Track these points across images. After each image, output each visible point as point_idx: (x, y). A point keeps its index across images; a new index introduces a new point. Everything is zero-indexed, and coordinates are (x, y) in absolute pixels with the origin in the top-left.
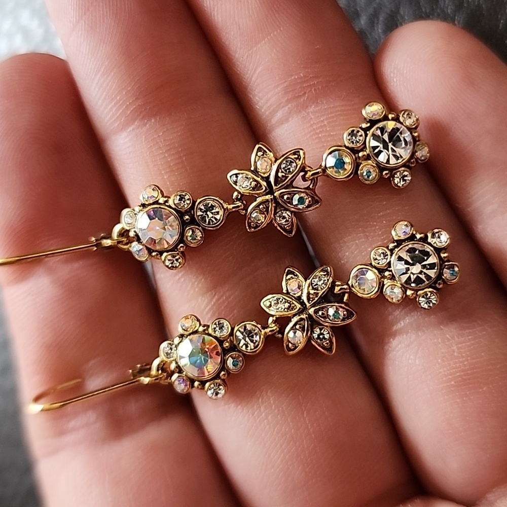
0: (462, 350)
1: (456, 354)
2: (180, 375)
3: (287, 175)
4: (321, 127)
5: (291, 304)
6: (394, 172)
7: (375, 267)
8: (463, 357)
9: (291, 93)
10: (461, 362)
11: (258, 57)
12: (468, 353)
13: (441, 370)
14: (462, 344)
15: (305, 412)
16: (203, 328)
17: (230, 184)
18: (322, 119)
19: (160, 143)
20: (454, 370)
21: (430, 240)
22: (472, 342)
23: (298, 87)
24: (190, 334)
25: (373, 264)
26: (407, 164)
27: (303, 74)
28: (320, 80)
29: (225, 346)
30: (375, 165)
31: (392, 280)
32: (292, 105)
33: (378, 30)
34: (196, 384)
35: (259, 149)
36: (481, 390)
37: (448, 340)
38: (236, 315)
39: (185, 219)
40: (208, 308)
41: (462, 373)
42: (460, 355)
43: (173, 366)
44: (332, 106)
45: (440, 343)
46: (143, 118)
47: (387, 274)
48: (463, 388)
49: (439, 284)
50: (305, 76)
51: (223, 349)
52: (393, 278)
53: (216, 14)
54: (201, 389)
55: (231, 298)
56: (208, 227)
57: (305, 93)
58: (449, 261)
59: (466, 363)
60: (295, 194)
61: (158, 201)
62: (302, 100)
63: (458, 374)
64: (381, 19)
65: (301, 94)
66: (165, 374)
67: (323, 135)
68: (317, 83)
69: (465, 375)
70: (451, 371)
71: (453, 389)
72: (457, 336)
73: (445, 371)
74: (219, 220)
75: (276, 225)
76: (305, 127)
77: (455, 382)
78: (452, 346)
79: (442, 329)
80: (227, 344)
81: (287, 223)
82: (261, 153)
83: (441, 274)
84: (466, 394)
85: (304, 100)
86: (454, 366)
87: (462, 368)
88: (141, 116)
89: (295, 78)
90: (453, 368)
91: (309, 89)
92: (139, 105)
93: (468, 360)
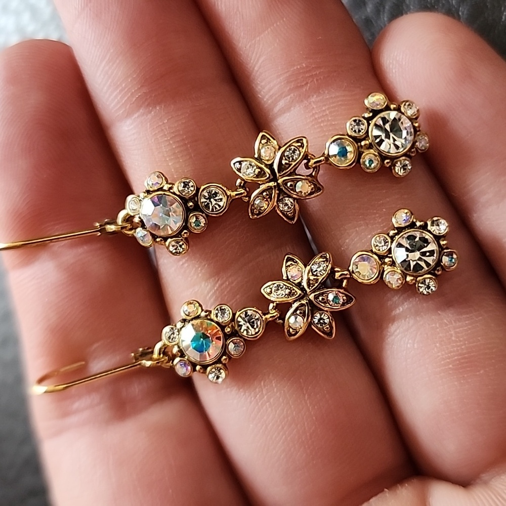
0: (460, 335)
1: (453, 338)
2: (182, 359)
3: (290, 163)
4: (323, 116)
5: (291, 291)
6: (395, 161)
7: (376, 254)
8: (460, 341)
9: (293, 83)
10: (458, 346)
11: (261, 46)
12: (465, 337)
13: (440, 354)
14: (459, 328)
15: (306, 395)
16: (205, 314)
17: (234, 171)
18: (324, 108)
19: (165, 130)
20: (452, 354)
21: (429, 228)
22: (470, 327)
23: (300, 77)
24: (192, 320)
25: (374, 250)
26: (408, 153)
27: (305, 64)
28: (322, 70)
29: (226, 331)
30: (377, 154)
31: (392, 266)
32: (294, 95)
33: (383, 18)
34: (198, 368)
35: (263, 137)
36: (478, 373)
37: (446, 325)
38: (238, 300)
39: (189, 206)
40: (211, 293)
41: (460, 357)
42: (457, 340)
43: (175, 350)
44: (333, 96)
45: (437, 328)
46: (148, 105)
47: (387, 260)
48: (461, 371)
49: (438, 271)
50: (307, 67)
51: (225, 334)
52: (393, 264)
54: (202, 373)
55: (234, 284)
56: (212, 214)
57: (307, 83)
58: (447, 248)
59: (463, 347)
60: (298, 182)
61: (162, 187)
62: (304, 90)
63: (456, 358)
64: (387, 7)
65: (303, 84)
66: (167, 358)
67: (325, 124)
68: (319, 73)
69: (463, 359)
70: (449, 355)
71: (451, 372)
72: (454, 321)
73: (443, 355)
74: (223, 207)
75: (278, 212)
76: (307, 116)
77: (453, 366)
78: (450, 331)
79: (440, 314)
80: (229, 330)
81: (289, 210)
82: (265, 141)
83: (439, 261)
84: (464, 377)
85: (306, 90)
86: (452, 350)
87: (460, 351)
88: (146, 104)
89: (297, 68)
90: (451, 352)
91: (311, 79)
92: (144, 93)
93: (465, 344)
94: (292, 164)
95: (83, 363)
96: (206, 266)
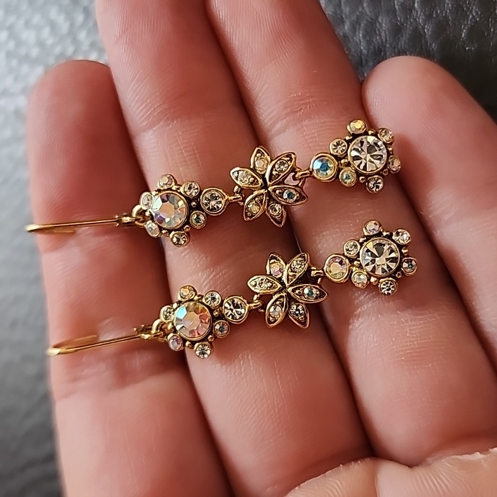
0: (413, 332)
1: (408, 335)
2: (175, 334)
3: (280, 174)
4: (312, 138)
5: (273, 284)
6: (369, 178)
7: (347, 257)
8: (413, 337)
9: (289, 108)
10: (411, 341)
11: (265, 76)
12: (418, 335)
13: (394, 347)
14: (414, 326)
16: (198, 298)
18: (313, 131)
20: (405, 348)
21: (394, 238)
22: (423, 326)
23: (296, 104)
24: (186, 302)
25: (346, 254)
26: (381, 173)
27: (301, 93)
28: (314, 99)
29: (214, 314)
31: (360, 269)
32: (289, 119)
34: (188, 343)
35: (258, 152)
36: (426, 366)
37: (403, 323)
39: (192, 205)
41: (412, 351)
42: (411, 336)
43: (170, 326)
44: (322, 121)
45: (395, 325)
46: (168, 119)
47: (355, 263)
48: (412, 363)
49: (399, 275)
50: (302, 95)
51: (213, 316)
52: (360, 266)
53: (234, 38)
54: (191, 348)
55: (226, 276)
56: (211, 213)
57: (301, 109)
58: (408, 256)
59: (416, 342)
60: (285, 190)
61: (171, 188)
62: (298, 114)
63: (408, 351)
64: (362, 25)
65: (298, 110)
66: (163, 333)
68: (312, 101)
69: (414, 353)
70: (403, 348)
71: (403, 363)
72: (410, 320)
73: (397, 348)
74: (221, 208)
75: (268, 216)
77: (405, 358)
78: (406, 328)
79: (398, 314)
80: (217, 313)
81: (278, 215)
82: (260, 155)
83: (400, 266)
84: (414, 368)
85: (300, 115)
86: (405, 344)
87: (412, 346)
88: (166, 117)
89: (294, 96)
90: (405, 346)
91: (305, 106)
92: (165, 108)
93: (417, 341)
94: (280, 175)
95: (95, 336)
96: (204, 258)
